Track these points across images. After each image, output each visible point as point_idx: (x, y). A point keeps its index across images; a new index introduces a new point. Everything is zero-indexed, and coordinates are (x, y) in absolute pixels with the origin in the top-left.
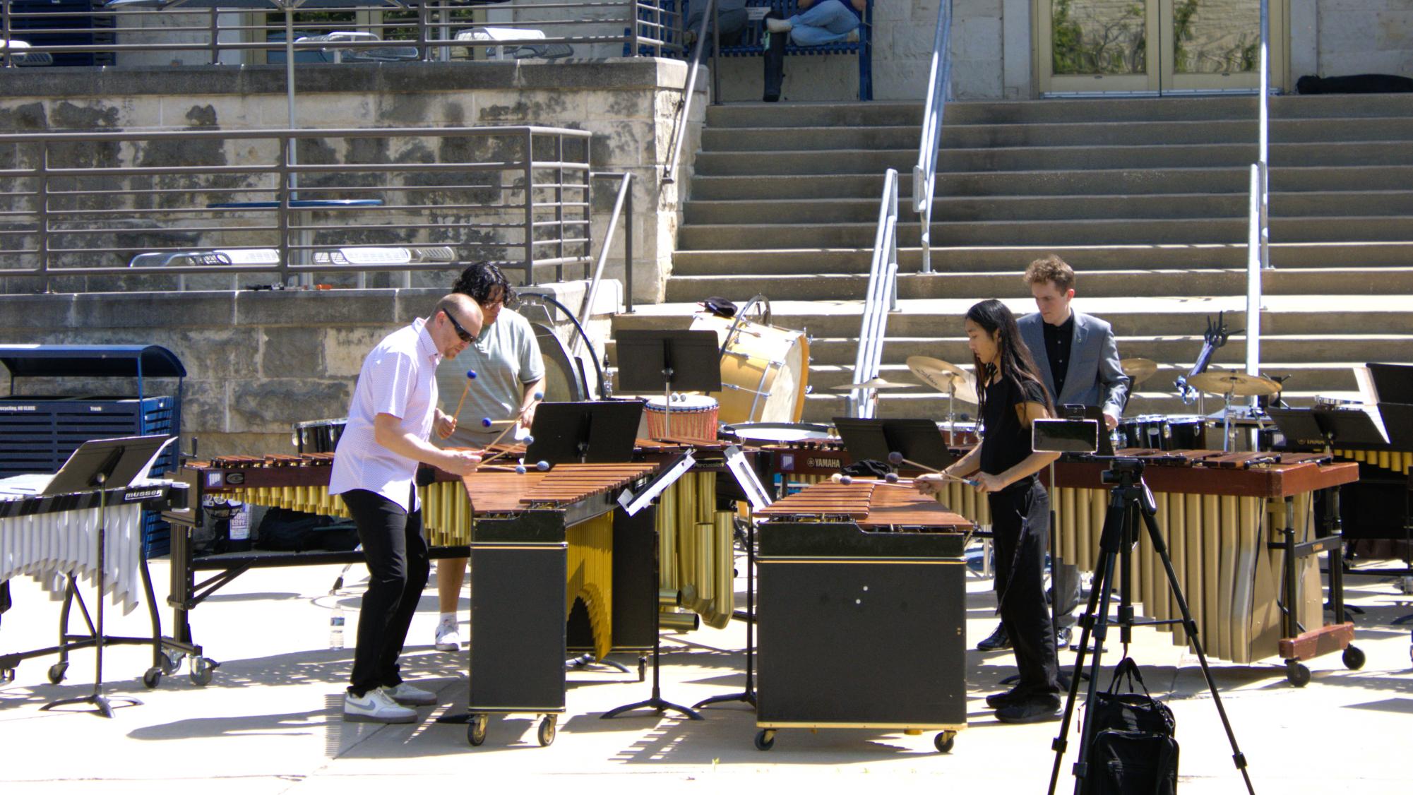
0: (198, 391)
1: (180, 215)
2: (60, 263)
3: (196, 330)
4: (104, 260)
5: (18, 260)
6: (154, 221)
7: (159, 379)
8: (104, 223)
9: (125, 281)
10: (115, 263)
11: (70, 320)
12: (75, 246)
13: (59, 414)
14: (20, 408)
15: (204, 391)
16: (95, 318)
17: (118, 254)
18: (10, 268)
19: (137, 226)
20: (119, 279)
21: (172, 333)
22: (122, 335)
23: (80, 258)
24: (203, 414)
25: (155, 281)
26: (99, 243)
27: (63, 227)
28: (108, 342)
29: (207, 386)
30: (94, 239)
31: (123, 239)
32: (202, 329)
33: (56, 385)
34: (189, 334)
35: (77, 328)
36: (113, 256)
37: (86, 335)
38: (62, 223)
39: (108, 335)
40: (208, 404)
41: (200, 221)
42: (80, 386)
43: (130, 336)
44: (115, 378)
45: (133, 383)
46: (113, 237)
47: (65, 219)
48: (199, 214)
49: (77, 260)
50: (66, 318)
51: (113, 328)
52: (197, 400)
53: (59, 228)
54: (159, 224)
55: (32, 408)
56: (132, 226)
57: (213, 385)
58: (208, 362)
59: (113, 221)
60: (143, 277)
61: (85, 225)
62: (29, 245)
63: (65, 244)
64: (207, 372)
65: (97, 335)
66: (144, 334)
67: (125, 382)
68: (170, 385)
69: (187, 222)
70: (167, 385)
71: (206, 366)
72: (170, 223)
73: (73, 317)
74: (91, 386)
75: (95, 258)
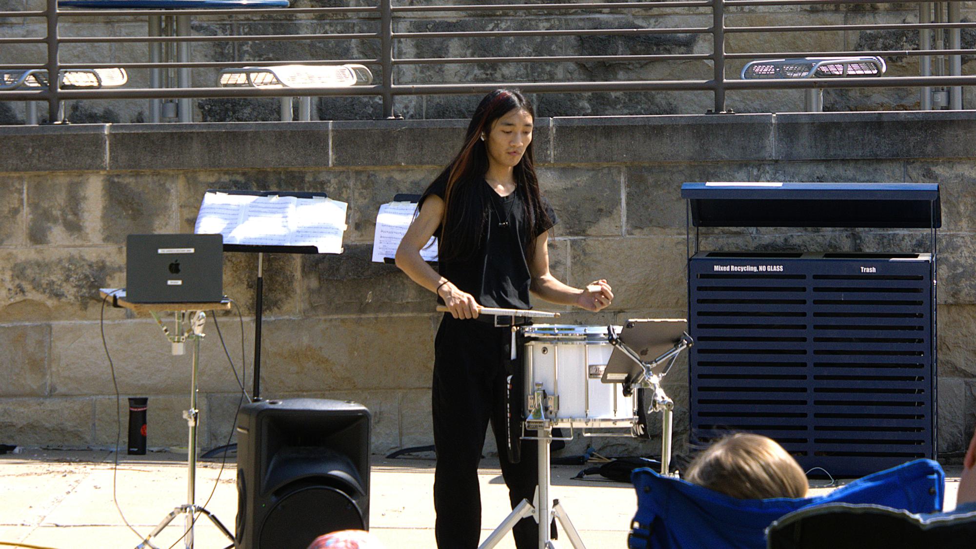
0: (947, 248)
1: (668, 10)
2: (498, 75)
3: (943, 163)
4: (560, 72)
5: (441, 70)
6: (631, 18)
7: (891, 232)
8: (560, 20)
9: (589, 100)
10: (576, 76)
11: (768, 149)
12: (520, 52)
13: (816, 277)
14: (762, 268)
15: (956, 248)
16: (804, 146)
17: (581, 65)
18: (430, 82)
19: (608, 25)
20: (580, 98)
21: (909, 167)
22: (839, 170)
23: (526, 68)
24: (954, 279)
25: (630, 100)
26: (554, 47)
27: (503, 25)
28: (820, 179)
29: (959, 241)
30: (544, 43)
31: (585, 42)
32: (951, 162)
33: (748, 238)
34: (933, 169)
35: (777, 161)
36: (572, 66)
37: (790, 170)
38: (502, 21)
39: (821, 169)
40: (962, 266)
41: (696, 18)
42: (782, 240)
43: (850, 172)
44: (830, 229)
45: (855, 237)
46: (572, 40)
47: (506, 15)
48: (693, 8)
49: (523, 71)
50: (763, 147)
51: (826, 161)
52: (946, 259)
53: (496, 26)
54: (639, 22)
55: (779, 269)
56: (598, 24)
57: (968, 239)
58: (962, 208)
59: (572, 17)
60: (613, 94)
61: (533, 23)
62: (455, 51)
63: (506, 49)
64: (961, 220)
65: (806, 169)
66: (871, 169)
67: (845, 234)
68: (907, 239)
69: (676, 19)
70: (903, 239)
71: (958, 213)
72: (652, 21)
73: (772, 146)
74: (796, 241)
75: (548, 68)
